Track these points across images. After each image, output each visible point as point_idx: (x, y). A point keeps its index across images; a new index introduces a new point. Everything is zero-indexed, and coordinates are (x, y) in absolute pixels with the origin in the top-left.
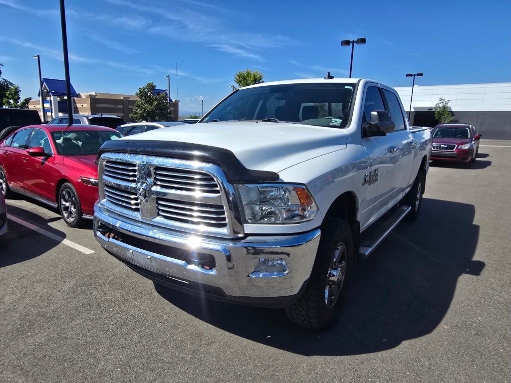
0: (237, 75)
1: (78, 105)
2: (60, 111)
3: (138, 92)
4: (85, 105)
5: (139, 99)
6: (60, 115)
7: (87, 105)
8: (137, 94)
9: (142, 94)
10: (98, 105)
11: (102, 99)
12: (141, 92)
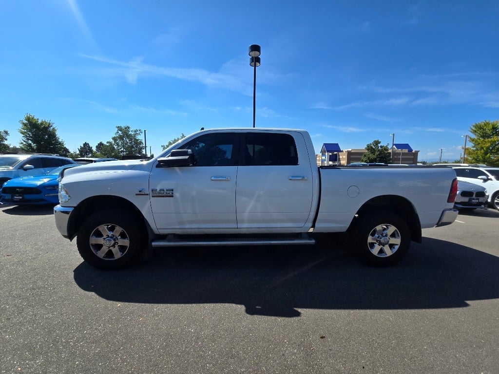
0: (473, 126)
1: (341, 157)
2: (330, 161)
3: (366, 147)
4: (344, 157)
5: (367, 151)
6: (331, 163)
7: (345, 157)
8: (366, 148)
9: (369, 148)
10: (352, 157)
11: (355, 153)
12: (368, 147)
